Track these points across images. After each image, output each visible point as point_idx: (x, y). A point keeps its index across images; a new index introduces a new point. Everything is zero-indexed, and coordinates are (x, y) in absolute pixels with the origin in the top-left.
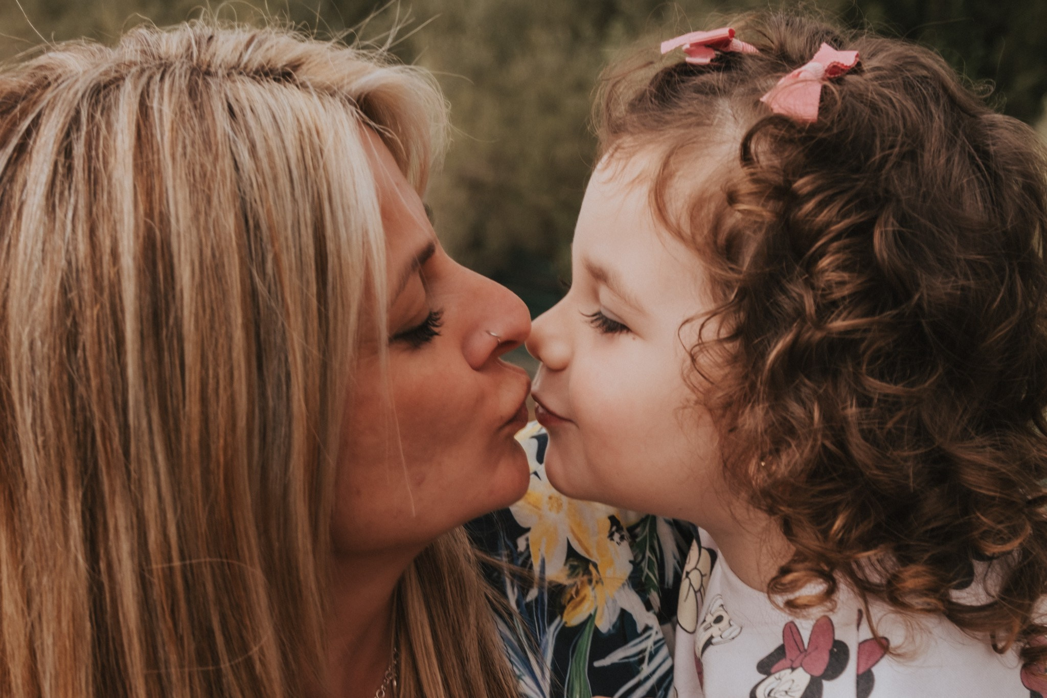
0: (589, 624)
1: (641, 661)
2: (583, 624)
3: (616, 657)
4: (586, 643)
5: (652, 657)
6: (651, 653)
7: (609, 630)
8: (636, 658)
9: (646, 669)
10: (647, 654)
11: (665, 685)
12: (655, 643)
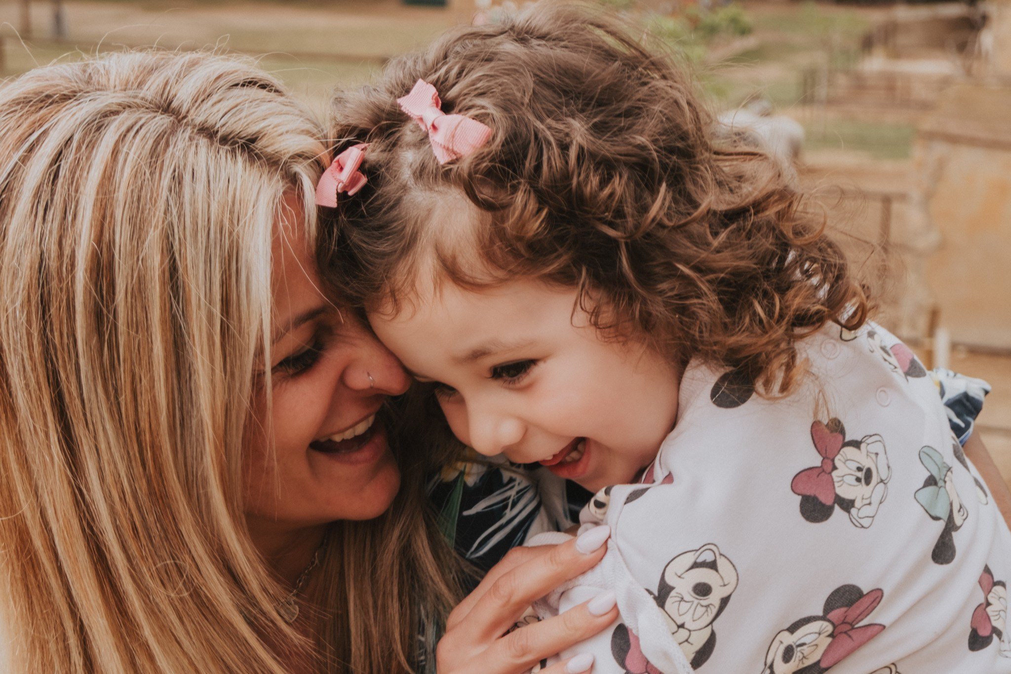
0: (460, 480)
1: (505, 507)
2: (455, 481)
3: (480, 507)
4: (458, 496)
5: (514, 504)
6: (513, 500)
7: (475, 483)
8: (501, 505)
9: (509, 514)
10: (510, 501)
11: (524, 528)
12: (518, 493)
